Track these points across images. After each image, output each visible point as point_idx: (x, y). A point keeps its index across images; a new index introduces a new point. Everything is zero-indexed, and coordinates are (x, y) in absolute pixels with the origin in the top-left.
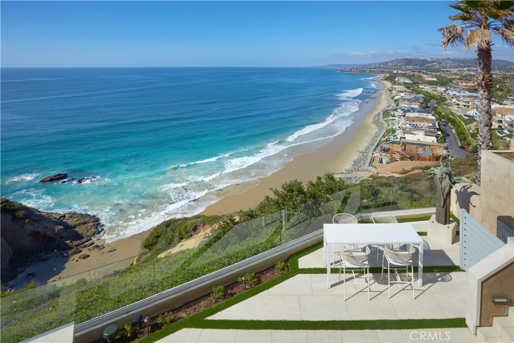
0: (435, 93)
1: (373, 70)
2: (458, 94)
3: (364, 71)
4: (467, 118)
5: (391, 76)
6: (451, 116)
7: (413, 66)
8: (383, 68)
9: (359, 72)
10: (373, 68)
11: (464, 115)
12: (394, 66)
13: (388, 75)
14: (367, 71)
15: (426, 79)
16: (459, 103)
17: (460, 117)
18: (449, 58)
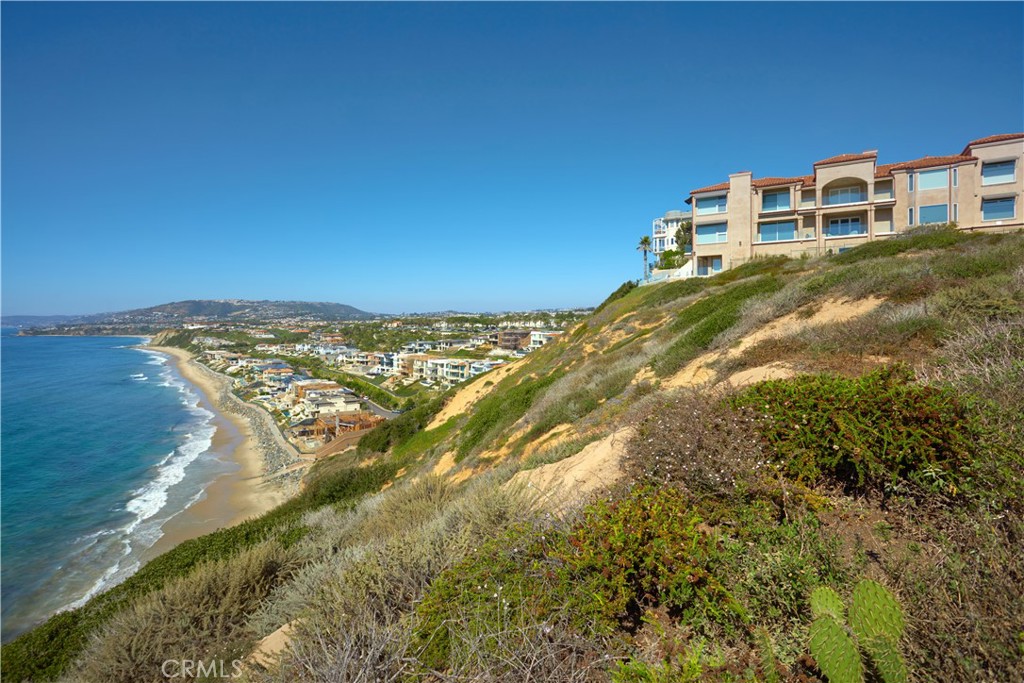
0: (295, 355)
1: (122, 326)
2: (332, 352)
3: (99, 330)
4: (373, 377)
5: (181, 336)
6: (348, 380)
7: (206, 315)
8: (141, 321)
9: (86, 332)
10: (121, 323)
11: (368, 374)
12: (167, 317)
13: (172, 335)
14: (105, 329)
15: (257, 336)
16: (352, 360)
17: (363, 378)
18: (267, 301)
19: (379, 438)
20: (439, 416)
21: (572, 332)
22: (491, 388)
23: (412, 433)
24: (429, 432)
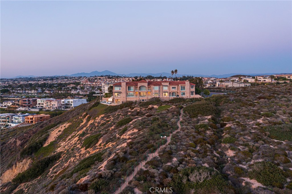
19: (29, 151)
20: (47, 142)
21: (83, 115)
22: (61, 132)
23: (39, 148)
24: (45, 147)
